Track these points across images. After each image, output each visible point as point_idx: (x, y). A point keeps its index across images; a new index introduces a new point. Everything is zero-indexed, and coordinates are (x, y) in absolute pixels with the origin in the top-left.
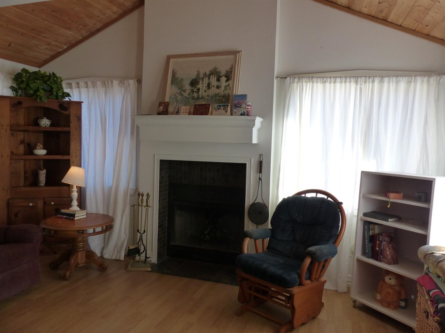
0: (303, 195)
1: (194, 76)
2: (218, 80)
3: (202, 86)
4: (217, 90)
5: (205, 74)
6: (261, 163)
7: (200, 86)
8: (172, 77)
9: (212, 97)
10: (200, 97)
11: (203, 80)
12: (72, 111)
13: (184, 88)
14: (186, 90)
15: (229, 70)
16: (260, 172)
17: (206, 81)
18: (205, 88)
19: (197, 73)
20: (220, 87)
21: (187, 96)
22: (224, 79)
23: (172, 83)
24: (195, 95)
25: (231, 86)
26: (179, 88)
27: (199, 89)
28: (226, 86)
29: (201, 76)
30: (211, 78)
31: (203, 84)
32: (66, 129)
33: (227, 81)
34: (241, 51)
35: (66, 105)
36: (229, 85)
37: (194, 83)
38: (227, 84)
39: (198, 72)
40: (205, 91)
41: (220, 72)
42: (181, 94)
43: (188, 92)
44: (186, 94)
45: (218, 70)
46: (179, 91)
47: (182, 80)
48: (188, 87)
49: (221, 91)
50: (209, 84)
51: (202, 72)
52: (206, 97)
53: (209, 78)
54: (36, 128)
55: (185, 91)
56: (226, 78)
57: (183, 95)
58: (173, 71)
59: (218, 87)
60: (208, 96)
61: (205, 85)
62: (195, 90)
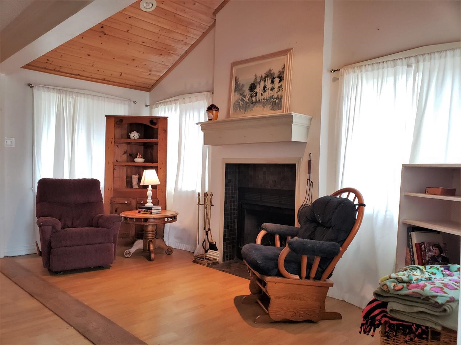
1: (252, 82)
2: (272, 82)
3: (259, 90)
4: (271, 92)
5: (262, 77)
6: (310, 162)
7: (257, 90)
8: (235, 84)
9: (267, 100)
10: (258, 101)
11: (260, 84)
12: (160, 126)
13: (245, 94)
14: (246, 95)
15: (281, 70)
16: (309, 172)
17: (262, 84)
18: (261, 92)
19: (255, 78)
20: (274, 89)
21: (247, 101)
22: (277, 80)
23: (235, 91)
24: (254, 99)
25: (283, 87)
26: (241, 94)
27: (256, 94)
28: (279, 87)
29: (258, 80)
30: (266, 81)
31: (259, 87)
33: (280, 82)
34: (292, 49)
35: (155, 121)
36: (281, 86)
37: (252, 88)
38: (280, 85)
39: (256, 75)
40: (262, 94)
41: (274, 74)
42: (242, 100)
43: (248, 97)
44: (246, 100)
45: (272, 72)
46: (241, 97)
47: (243, 85)
48: (247, 92)
49: (275, 94)
50: (265, 87)
51: (259, 75)
52: (263, 101)
53: (265, 81)
54: (128, 140)
55: (245, 97)
56: (279, 79)
57: (244, 100)
58: (236, 78)
59: (272, 89)
60: (264, 99)
61: (262, 88)
62: (254, 94)
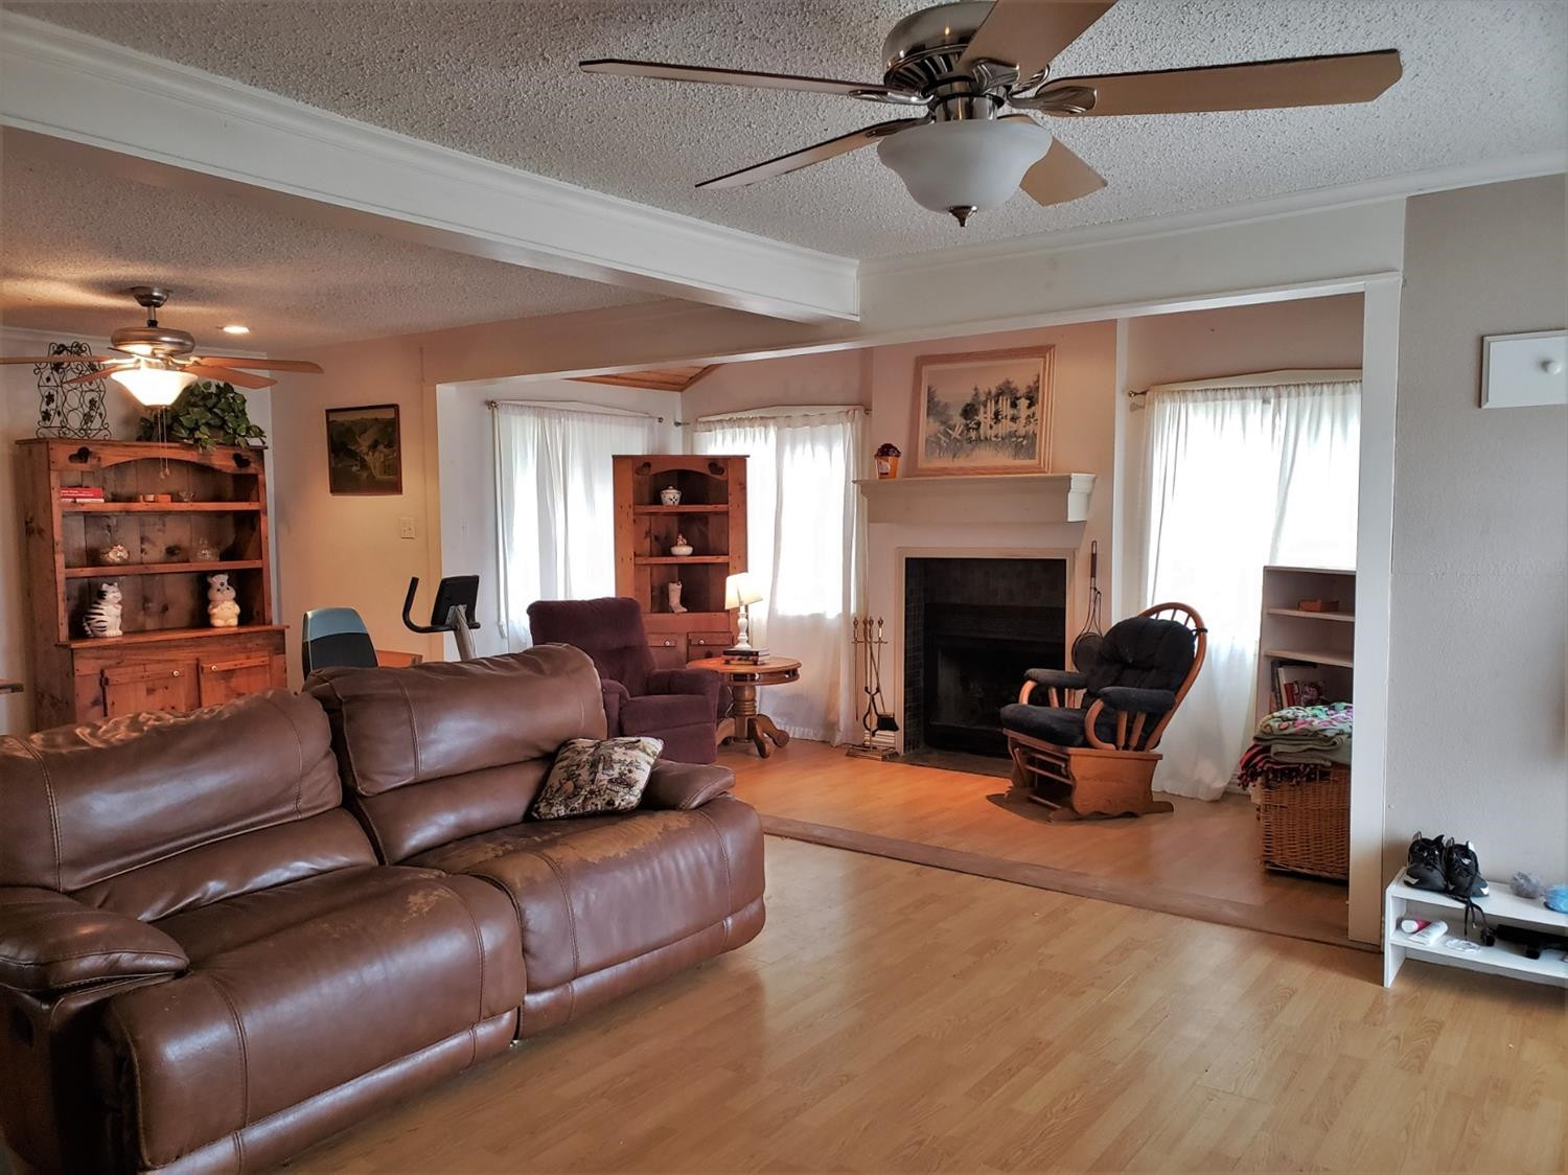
0: (1154, 617)
1: (969, 400)
2: (1014, 405)
3: (985, 416)
4: (1012, 424)
5: (990, 393)
6: (1094, 557)
7: (980, 417)
8: (929, 402)
9: (1003, 439)
10: (982, 438)
11: (985, 406)
12: (731, 474)
13: (951, 423)
14: (955, 426)
15: (1032, 384)
16: (1093, 575)
17: (991, 407)
18: (990, 422)
19: (974, 393)
20: (1018, 418)
21: (958, 437)
22: (1024, 403)
23: (928, 414)
24: (973, 434)
25: (1038, 416)
26: (943, 423)
27: (979, 424)
28: (1029, 416)
29: (983, 398)
30: (1000, 401)
31: (985, 413)
32: (721, 507)
33: (1029, 406)
34: (1054, 346)
35: (721, 465)
36: (1034, 414)
37: (969, 411)
38: (1030, 412)
39: (976, 389)
40: (991, 427)
41: (1016, 389)
42: (947, 434)
43: (958, 430)
44: (955, 434)
45: (1013, 386)
46: (942, 428)
47: (946, 406)
48: (958, 421)
49: (1020, 427)
50: (997, 414)
51: (983, 389)
52: (994, 439)
53: (997, 402)
54: (654, 509)
55: (953, 428)
56: (1028, 402)
57: (951, 435)
58: (929, 389)
59: (1014, 419)
60: (996, 436)
61: (990, 415)
62: (972, 425)
